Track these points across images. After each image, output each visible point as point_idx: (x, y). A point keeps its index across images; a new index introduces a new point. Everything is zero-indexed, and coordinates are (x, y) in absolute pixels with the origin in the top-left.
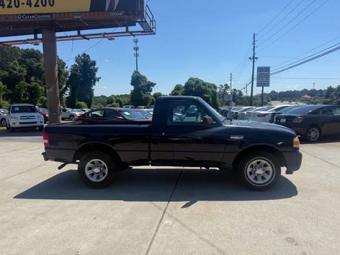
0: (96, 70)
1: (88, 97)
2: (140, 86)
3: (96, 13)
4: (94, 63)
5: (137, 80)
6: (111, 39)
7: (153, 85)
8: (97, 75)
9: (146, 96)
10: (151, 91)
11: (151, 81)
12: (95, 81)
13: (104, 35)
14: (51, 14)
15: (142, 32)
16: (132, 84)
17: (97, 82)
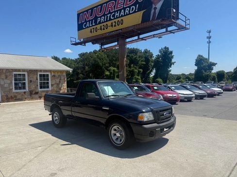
0: (172, 57)
1: (166, 75)
2: (202, 66)
3: (145, 23)
4: (171, 53)
5: (200, 61)
6: (160, 37)
7: (214, 64)
8: (173, 61)
9: (206, 73)
10: (212, 69)
11: (213, 62)
12: (171, 64)
13: (154, 36)
14: (122, 29)
15: (177, 29)
16: (196, 65)
17: (172, 65)
